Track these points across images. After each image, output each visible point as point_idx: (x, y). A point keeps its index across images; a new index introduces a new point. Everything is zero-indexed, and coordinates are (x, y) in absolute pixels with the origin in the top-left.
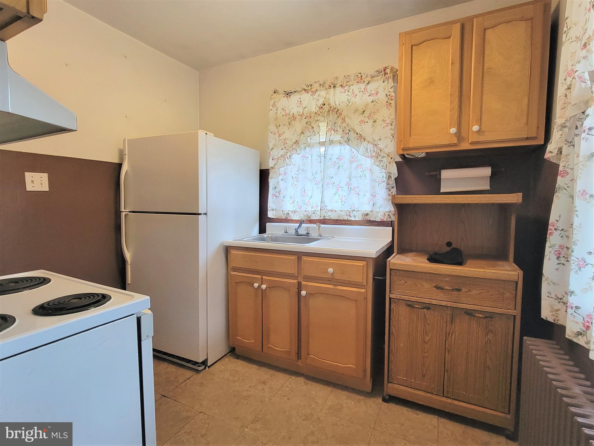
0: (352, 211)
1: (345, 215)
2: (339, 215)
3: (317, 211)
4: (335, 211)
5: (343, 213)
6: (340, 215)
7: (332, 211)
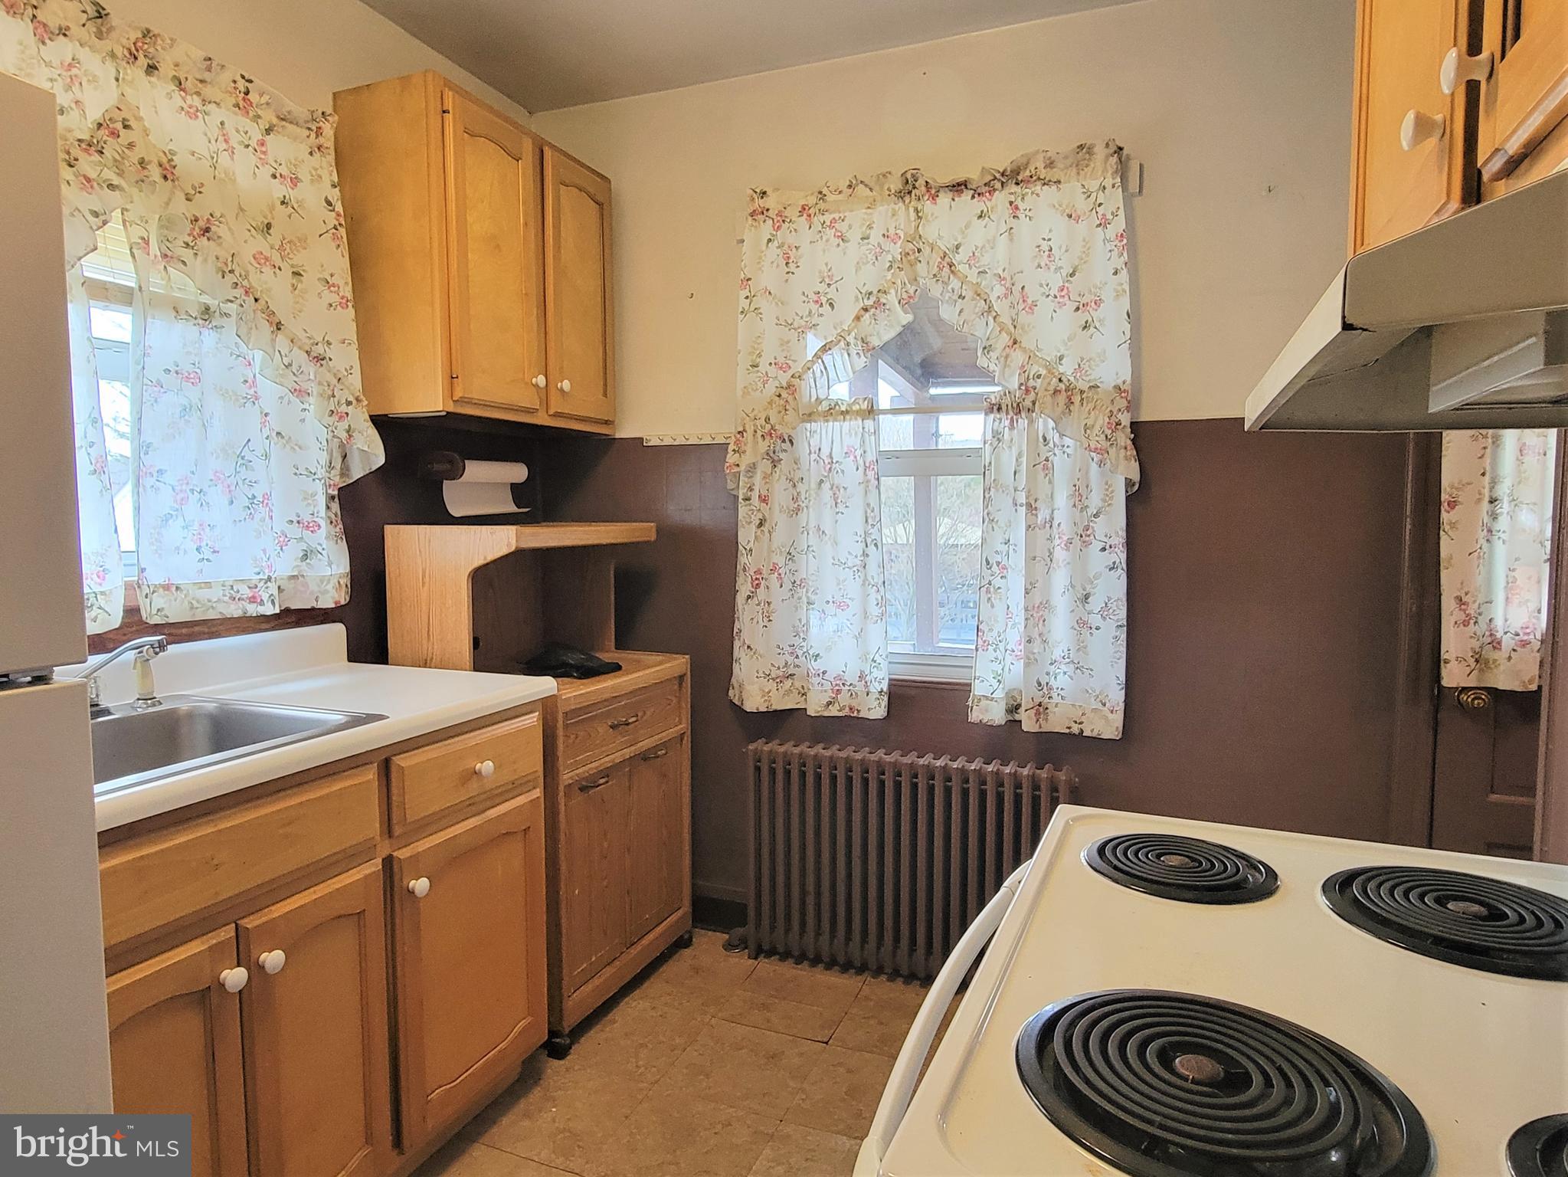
0: (266, 583)
1: (226, 599)
2: (194, 602)
3: (102, 593)
4: (177, 588)
5: (215, 594)
6: (198, 602)
7: (167, 587)
